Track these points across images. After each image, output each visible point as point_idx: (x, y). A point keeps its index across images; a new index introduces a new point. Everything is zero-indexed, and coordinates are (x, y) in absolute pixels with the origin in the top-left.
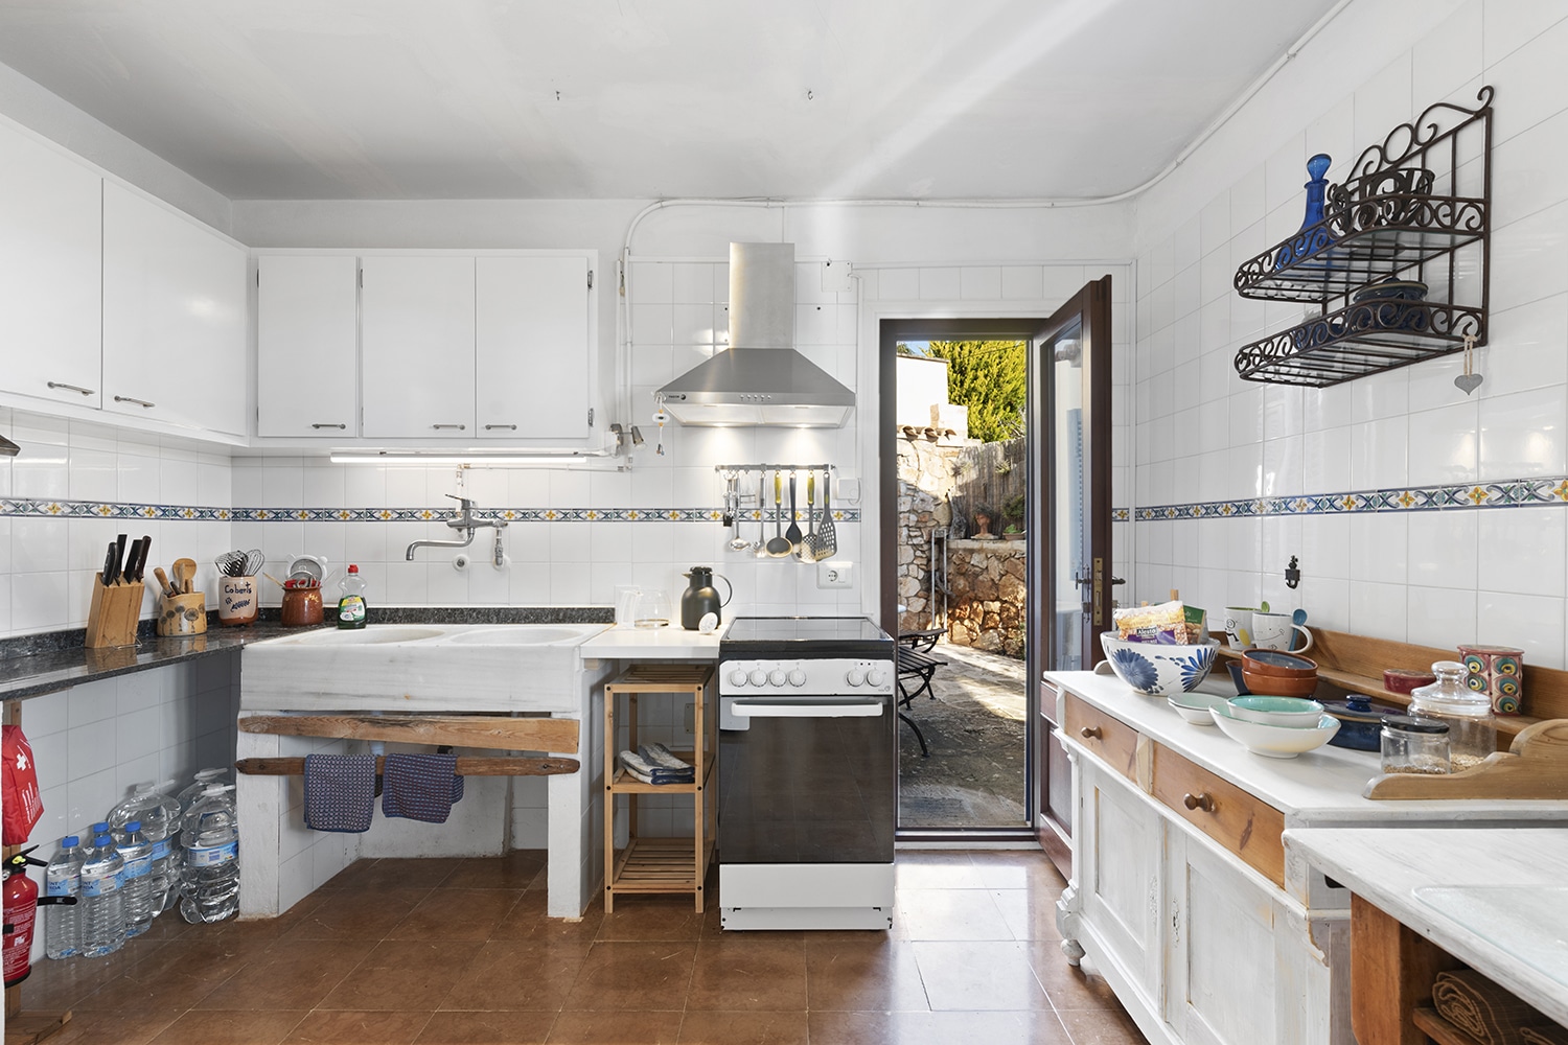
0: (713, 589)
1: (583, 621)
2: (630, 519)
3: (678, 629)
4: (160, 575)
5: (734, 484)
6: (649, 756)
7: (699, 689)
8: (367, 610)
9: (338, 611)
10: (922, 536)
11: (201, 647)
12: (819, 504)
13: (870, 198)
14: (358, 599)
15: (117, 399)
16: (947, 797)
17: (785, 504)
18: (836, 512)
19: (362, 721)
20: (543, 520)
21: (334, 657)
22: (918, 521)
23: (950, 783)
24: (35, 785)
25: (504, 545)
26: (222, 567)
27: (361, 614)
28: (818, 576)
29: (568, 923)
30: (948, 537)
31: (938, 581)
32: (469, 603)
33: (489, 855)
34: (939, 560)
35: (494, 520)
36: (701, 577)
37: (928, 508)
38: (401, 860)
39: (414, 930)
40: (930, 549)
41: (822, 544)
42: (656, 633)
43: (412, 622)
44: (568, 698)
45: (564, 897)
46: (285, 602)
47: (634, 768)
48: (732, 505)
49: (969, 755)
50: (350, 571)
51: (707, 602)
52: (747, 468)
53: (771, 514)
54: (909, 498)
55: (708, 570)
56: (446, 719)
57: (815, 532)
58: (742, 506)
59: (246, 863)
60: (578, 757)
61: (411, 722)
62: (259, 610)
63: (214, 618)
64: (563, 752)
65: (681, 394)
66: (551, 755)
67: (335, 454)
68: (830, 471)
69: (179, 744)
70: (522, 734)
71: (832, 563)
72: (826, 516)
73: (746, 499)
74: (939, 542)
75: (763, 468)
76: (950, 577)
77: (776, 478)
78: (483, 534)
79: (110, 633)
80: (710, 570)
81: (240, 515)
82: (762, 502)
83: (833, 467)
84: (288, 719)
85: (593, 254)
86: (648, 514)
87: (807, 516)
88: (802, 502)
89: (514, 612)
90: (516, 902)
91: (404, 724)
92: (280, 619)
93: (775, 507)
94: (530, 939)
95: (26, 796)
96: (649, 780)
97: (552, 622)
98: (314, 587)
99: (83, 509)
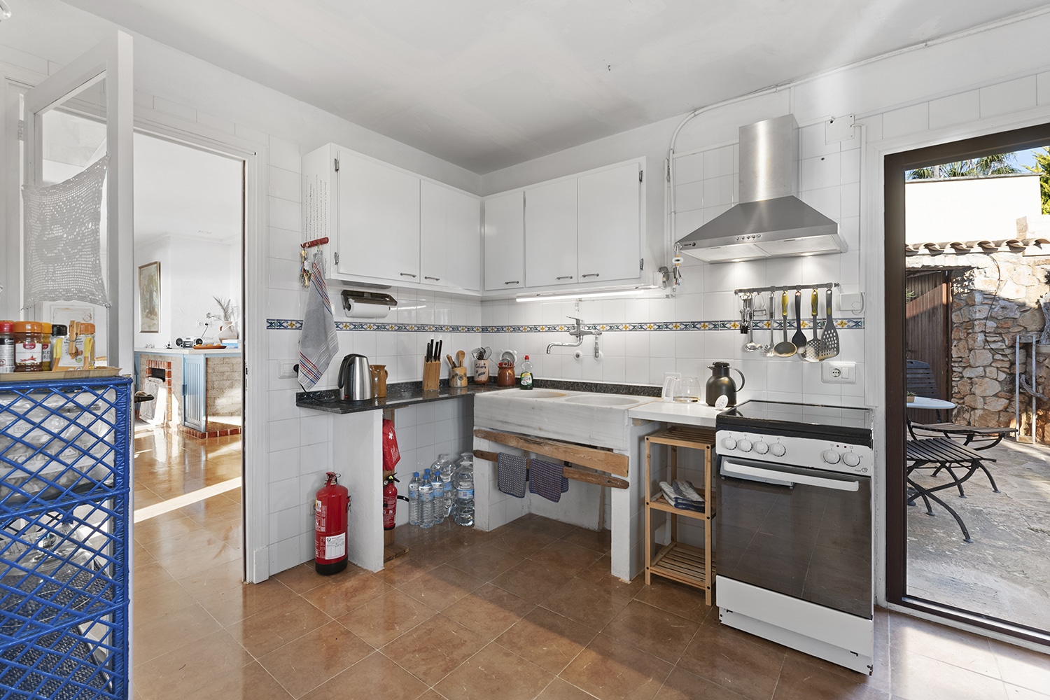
0: (730, 379)
1: (644, 394)
2: (675, 329)
3: (703, 405)
4: (449, 358)
5: (748, 302)
6: (679, 488)
7: (708, 447)
8: (533, 380)
9: (520, 380)
10: (1003, 341)
11: (463, 393)
12: (821, 315)
13: (870, 56)
14: (529, 374)
15: (426, 278)
16: (980, 584)
17: (791, 315)
18: (839, 321)
19: (521, 439)
20: (621, 330)
21: (509, 404)
22: (997, 327)
23: (989, 572)
24: (396, 446)
25: (600, 345)
26: (475, 355)
27: (530, 382)
28: (822, 372)
29: (621, 582)
30: (1038, 342)
31: (1024, 383)
32: (582, 379)
33: (591, 528)
34: (1026, 364)
35: (593, 331)
36: (721, 369)
37: (1012, 315)
38: (548, 519)
39: (542, 558)
40: (1015, 353)
41: (826, 347)
42: (688, 406)
43: (554, 388)
44: (623, 441)
45: (621, 565)
46: (499, 374)
47: (667, 494)
48: (747, 318)
49: (1026, 552)
50: (526, 359)
51: (724, 388)
52: (759, 290)
53: (780, 324)
54: (987, 307)
55: (726, 365)
56: (558, 444)
57: (819, 337)
58: (755, 318)
59: (476, 501)
60: (628, 479)
61: (542, 443)
62: (490, 377)
63: (471, 380)
64: (619, 475)
65: (692, 243)
66: (613, 475)
67: (519, 297)
68: (834, 289)
69: (459, 439)
70: (596, 460)
71: (835, 363)
72: (829, 324)
73: (759, 313)
74: (1026, 347)
75: (773, 289)
76: (1040, 380)
77: (783, 296)
78: (588, 340)
79: (430, 384)
80: (728, 364)
81: (485, 330)
82: (772, 315)
83: (836, 285)
84: (492, 433)
85: (643, 160)
86: (686, 326)
87: (812, 325)
88: (806, 313)
89: (605, 386)
90: (597, 560)
91: (539, 444)
92: (496, 382)
93: (782, 318)
94: (597, 584)
95: (393, 450)
96: (673, 503)
97: (626, 394)
98: (511, 367)
99: (421, 328)
